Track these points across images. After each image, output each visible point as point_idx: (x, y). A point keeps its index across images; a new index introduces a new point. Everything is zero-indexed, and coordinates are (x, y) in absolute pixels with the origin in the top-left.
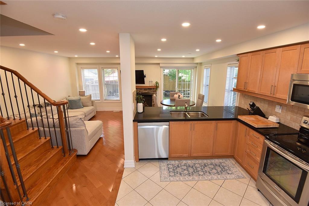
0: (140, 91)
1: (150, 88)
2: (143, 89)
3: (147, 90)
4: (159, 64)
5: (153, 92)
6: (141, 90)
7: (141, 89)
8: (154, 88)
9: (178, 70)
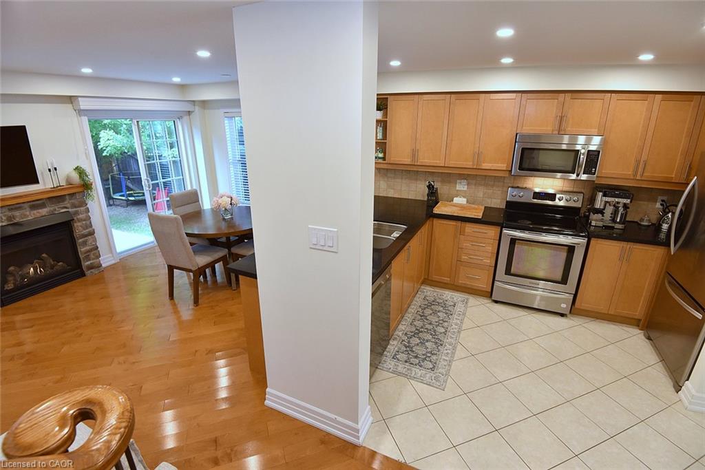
0: (14, 217)
1: (55, 198)
2: (26, 205)
3: (43, 206)
4: (71, 99)
5: (74, 206)
6: (17, 213)
7: (18, 207)
8: (72, 195)
9: (138, 122)
